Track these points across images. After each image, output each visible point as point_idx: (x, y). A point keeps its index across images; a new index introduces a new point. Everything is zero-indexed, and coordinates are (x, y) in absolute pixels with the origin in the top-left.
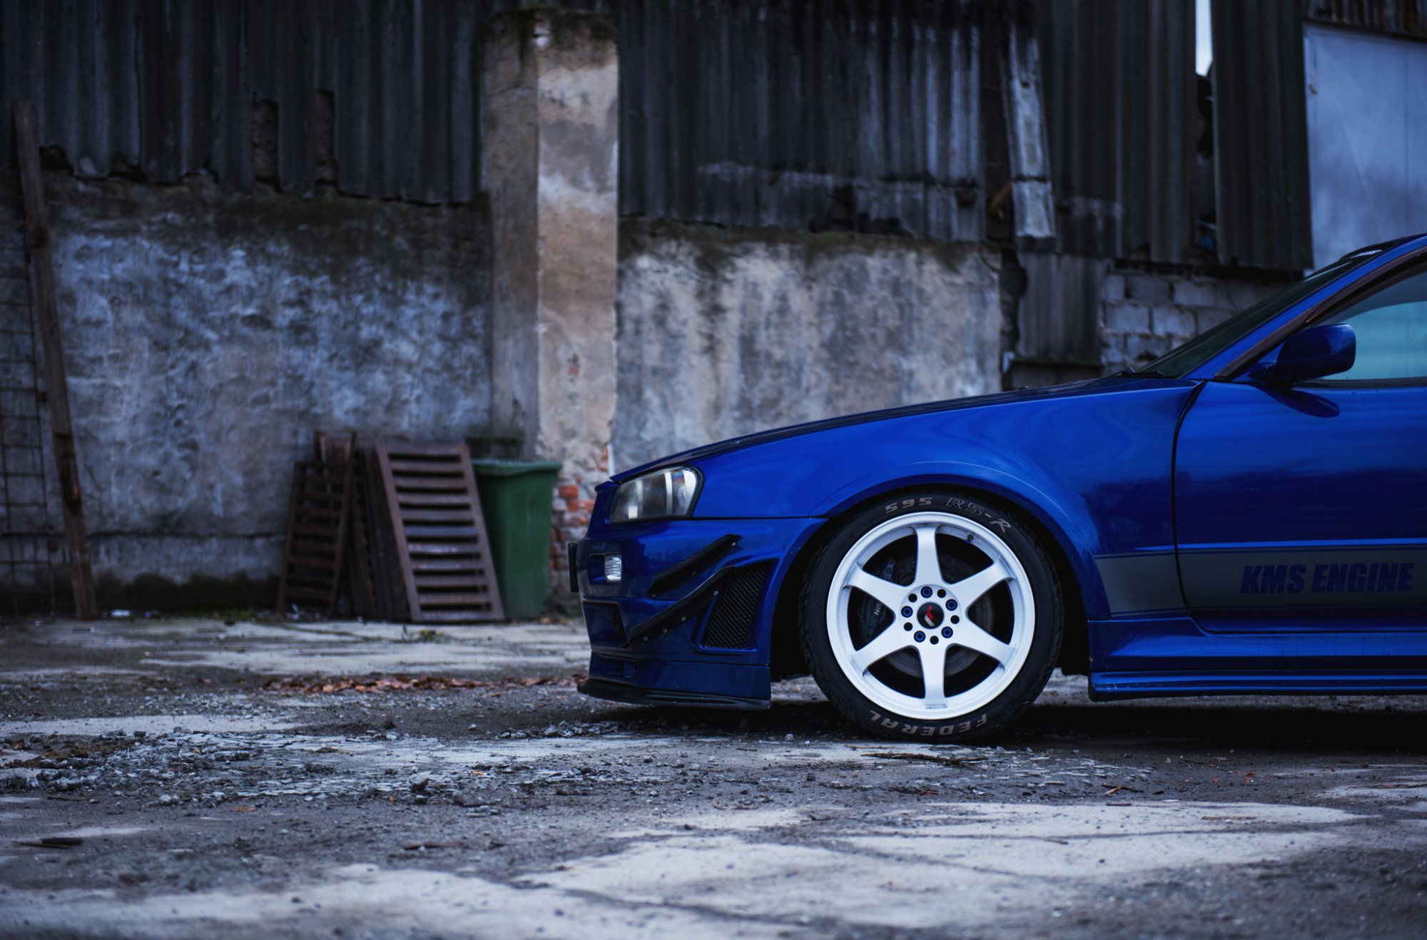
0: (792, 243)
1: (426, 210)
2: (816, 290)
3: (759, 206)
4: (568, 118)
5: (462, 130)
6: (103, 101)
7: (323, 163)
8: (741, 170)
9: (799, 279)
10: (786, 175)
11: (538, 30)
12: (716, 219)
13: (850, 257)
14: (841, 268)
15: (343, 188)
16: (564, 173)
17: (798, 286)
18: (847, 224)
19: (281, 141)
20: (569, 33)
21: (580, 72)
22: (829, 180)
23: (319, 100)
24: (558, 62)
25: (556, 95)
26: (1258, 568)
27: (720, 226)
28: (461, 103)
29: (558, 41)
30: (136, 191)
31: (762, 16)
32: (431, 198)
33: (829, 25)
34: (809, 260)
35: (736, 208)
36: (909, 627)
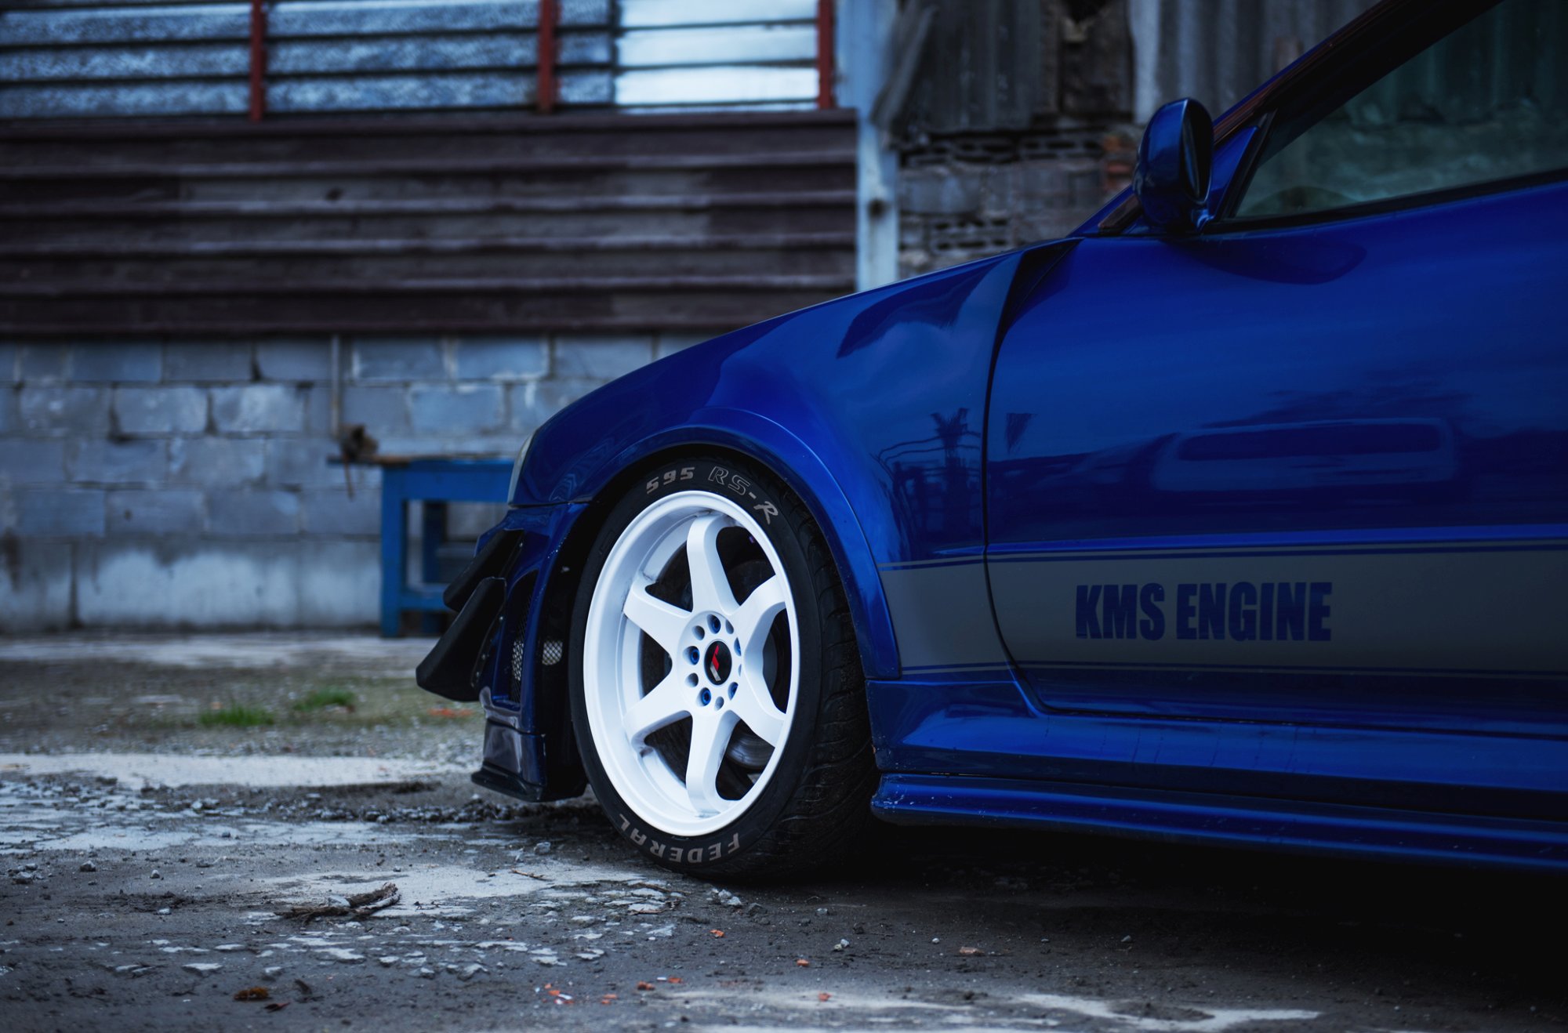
26: (1096, 589)
30: (1429, 135)
36: (694, 679)
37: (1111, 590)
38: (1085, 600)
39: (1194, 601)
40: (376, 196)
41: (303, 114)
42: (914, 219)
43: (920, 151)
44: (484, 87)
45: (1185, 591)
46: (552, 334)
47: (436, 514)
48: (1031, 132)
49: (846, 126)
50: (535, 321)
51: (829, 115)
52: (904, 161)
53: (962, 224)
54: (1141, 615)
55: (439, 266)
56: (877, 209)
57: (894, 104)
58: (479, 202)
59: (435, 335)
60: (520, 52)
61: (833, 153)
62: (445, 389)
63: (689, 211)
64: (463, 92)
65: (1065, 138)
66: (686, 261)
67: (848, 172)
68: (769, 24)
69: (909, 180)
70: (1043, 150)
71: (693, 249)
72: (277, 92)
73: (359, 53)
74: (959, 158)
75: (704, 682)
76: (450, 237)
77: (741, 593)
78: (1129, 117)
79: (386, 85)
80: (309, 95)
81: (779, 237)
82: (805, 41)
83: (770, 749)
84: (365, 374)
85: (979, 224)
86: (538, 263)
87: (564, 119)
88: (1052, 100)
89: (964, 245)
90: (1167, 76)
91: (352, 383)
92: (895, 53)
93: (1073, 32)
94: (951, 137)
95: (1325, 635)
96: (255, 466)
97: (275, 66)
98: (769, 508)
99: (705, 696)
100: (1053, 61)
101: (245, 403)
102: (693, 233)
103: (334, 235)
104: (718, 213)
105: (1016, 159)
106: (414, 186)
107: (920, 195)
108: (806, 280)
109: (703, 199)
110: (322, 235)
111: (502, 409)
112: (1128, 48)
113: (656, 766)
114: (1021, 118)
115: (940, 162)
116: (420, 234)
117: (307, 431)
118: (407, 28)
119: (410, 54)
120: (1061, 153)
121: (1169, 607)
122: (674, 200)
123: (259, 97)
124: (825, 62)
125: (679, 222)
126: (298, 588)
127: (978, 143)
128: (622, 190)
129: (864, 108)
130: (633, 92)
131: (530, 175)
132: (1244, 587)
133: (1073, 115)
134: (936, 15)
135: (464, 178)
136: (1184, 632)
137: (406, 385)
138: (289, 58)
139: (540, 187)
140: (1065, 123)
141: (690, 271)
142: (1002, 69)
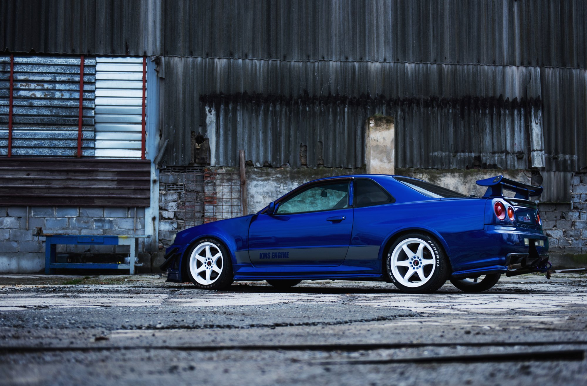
0: (459, 173)
1: (347, 170)
2: (467, 185)
3: (450, 163)
4: (379, 144)
5: (359, 148)
6: (262, 149)
7: (320, 160)
8: (444, 154)
9: (462, 183)
10: (459, 154)
11: (371, 122)
12: (436, 167)
13: (479, 176)
14: (476, 179)
15: (325, 166)
16: (378, 159)
17: (461, 184)
18: (479, 166)
19: (308, 155)
20: (379, 122)
21: (383, 132)
22: (473, 155)
23: (319, 144)
24: (376, 130)
25: (376, 139)
27: (437, 169)
28: (359, 142)
29: (376, 125)
30: (269, 170)
31: (451, 111)
32: (350, 166)
33: (472, 112)
34: (465, 177)
35: (442, 164)
37: (264, 253)
38: (261, 254)
39: (274, 254)
40: (38, 175)
41: (20, 156)
42: (163, 184)
43: (164, 169)
44: (64, 151)
46: (80, 207)
47: (53, 247)
48: (188, 166)
49: (148, 163)
50: (76, 204)
51: (144, 161)
52: (160, 172)
53: (173, 185)
54: (267, 256)
55: (54, 191)
56: (155, 181)
57: (159, 159)
58: (63, 177)
59: (52, 207)
60: (73, 144)
61: (145, 169)
62: (54, 219)
63: (113, 181)
64: (59, 152)
65: (195, 167)
66: (111, 192)
67: (149, 173)
68: (130, 140)
69: (162, 175)
70: (191, 170)
71: (113, 189)
72: (14, 151)
73: (35, 142)
74: (172, 171)
75: (207, 266)
76: (56, 185)
77: (213, 255)
78: (209, 164)
79: (41, 150)
80: (22, 152)
81: (133, 187)
82: (139, 145)
83: (219, 274)
84: (34, 215)
85: (177, 185)
86: (77, 191)
87: (83, 159)
88: (193, 160)
89: (173, 190)
90: (217, 156)
91: (31, 217)
92: (159, 148)
93: (198, 146)
94: (171, 167)
95: (288, 257)
96: (7, 236)
97: (13, 145)
98: (219, 245)
99: (207, 268)
100: (193, 152)
101: (5, 221)
102: (113, 185)
103: (28, 184)
104: (119, 182)
105: (185, 172)
106: (47, 173)
107: (164, 179)
108: (139, 196)
109: (116, 178)
110: (25, 184)
111: (68, 224)
112: (209, 150)
113: (200, 277)
114: (186, 163)
115: (169, 172)
116: (49, 184)
117: (20, 228)
118: (47, 137)
119: (47, 143)
120: (195, 171)
121: (271, 255)
122: (109, 178)
123: (10, 151)
124: (143, 149)
125: (110, 183)
126: (18, 264)
127: (177, 168)
128: (97, 176)
129: (152, 160)
130: (99, 154)
131: (75, 172)
132: (279, 253)
133: (197, 163)
134: (168, 141)
135: (60, 172)
136: (272, 257)
137: (44, 218)
138: (17, 143)
139: (78, 174)
140: (195, 165)
141: (112, 194)
142: (182, 153)
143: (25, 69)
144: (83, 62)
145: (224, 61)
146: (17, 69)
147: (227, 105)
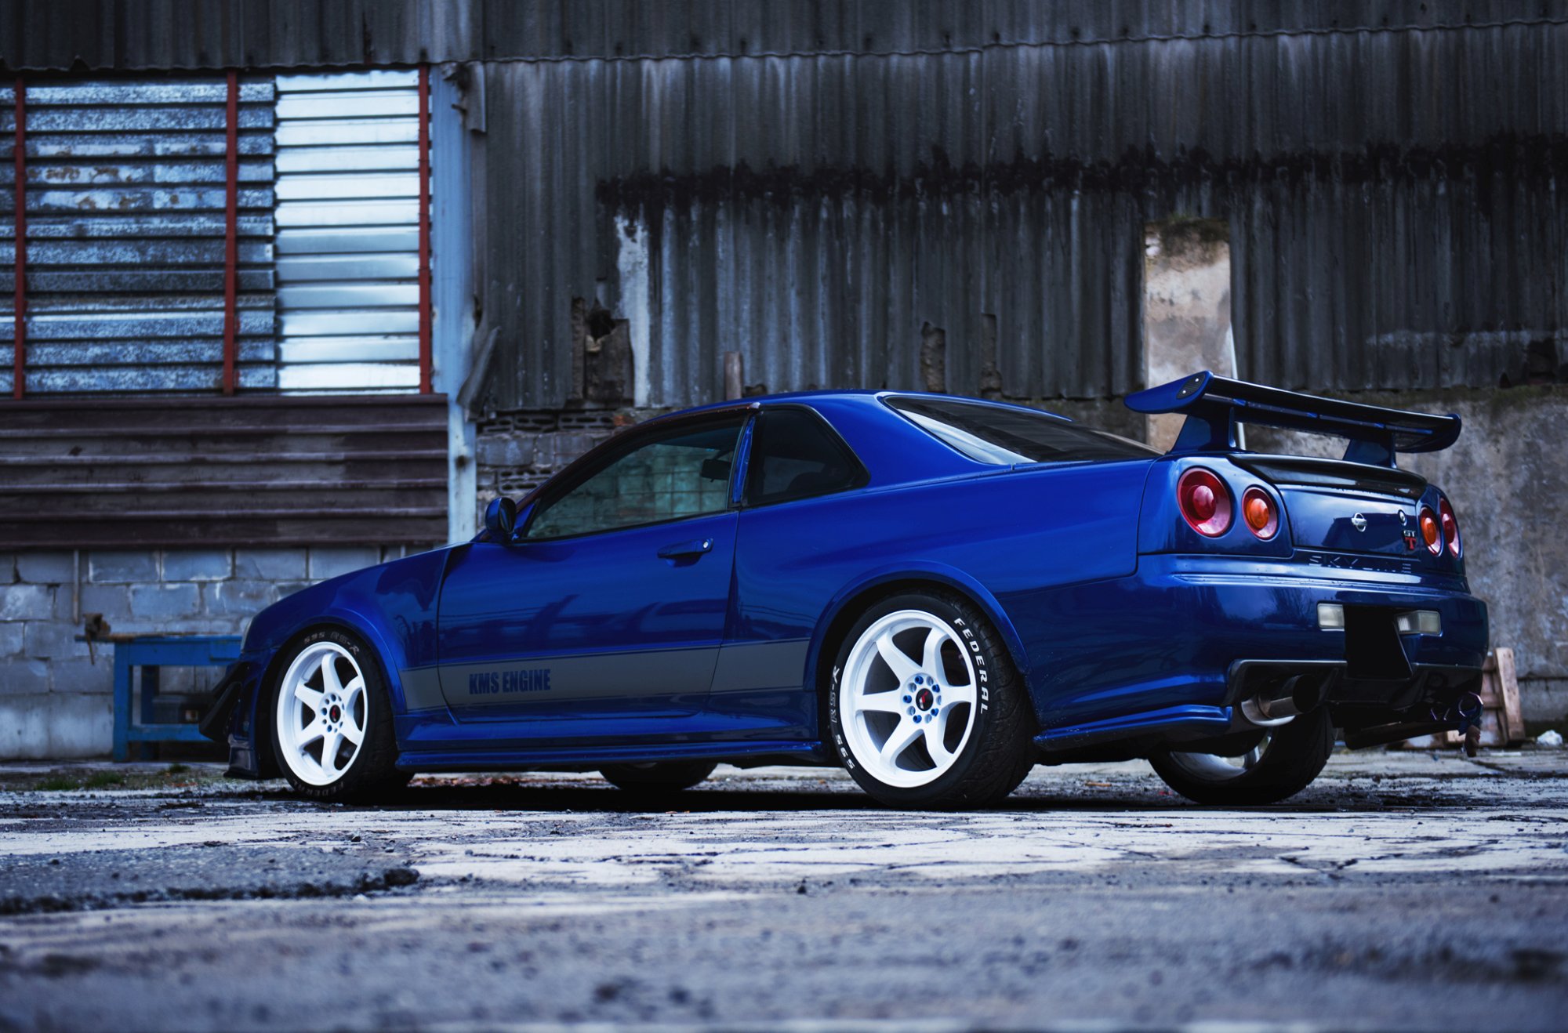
0: (1474, 400)
1: (1081, 405)
2: (1504, 443)
3: (1439, 368)
4: (1177, 314)
5: (1120, 332)
6: (796, 346)
7: (990, 374)
8: (1418, 337)
9: (1484, 435)
10: (1473, 336)
11: (1148, 241)
12: (1389, 385)
13: (1546, 408)
14: (1535, 419)
15: (1007, 393)
16: (1174, 363)
17: (1483, 441)
18: (1549, 376)
19: (947, 360)
20: (1177, 240)
21: (1190, 273)
22: (1526, 336)
23: (986, 322)
24: (1166, 266)
25: (1166, 296)
26: (476, 676)
27: (1395, 391)
28: (1119, 311)
29: (1168, 250)
31: (1442, 190)
32: (1090, 393)
33: (1522, 188)
34: (1495, 413)
35: (1413, 374)
36: (325, 722)
37: (481, 675)
38: (472, 680)
39: (508, 678)
40: (105, 452)
41: (52, 394)
42: (487, 469)
43: (491, 423)
44: (184, 376)
45: (505, 674)
46: (234, 548)
47: (151, 674)
48: (565, 411)
49: (440, 405)
50: (221, 540)
51: (427, 397)
52: (479, 430)
53: (520, 473)
54: (491, 684)
55: (153, 501)
56: (462, 462)
57: (473, 391)
58: (181, 457)
59: (149, 549)
60: (209, 352)
61: (432, 424)
62: (157, 587)
63: (331, 463)
64: (169, 380)
65: (587, 414)
66: (329, 498)
67: (442, 437)
68: (387, 335)
69: (484, 442)
70: (573, 423)
71: (334, 489)
72: (34, 378)
73: (94, 351)
74: (517, 428)
75: (329, 722)
76: (159, 481)
77: (344, 684)
78: (631, 402)
79: (113, 374)
80: (58, 381)
81: (394, 481)
82: (411, 347)
83: (355, 746)
84: (96, 578)
85: (532, 473)
86: (224, 499)
87: (242, 399)
88: (580, 389)
89: (521, 487)
90: (655, 376)
91: (88, 583)
92: (473, 356)
93: (593, 346)
94: (512, 414)
95: (548, 688)
96: (16, 643)
97: (32, 361)
98: (355, 649)
99: (330, 728)
100: (580, 364)
101: (9, 598)
102: (334, 478)
103: (76, 479)
104: (351, 465)
105: (556, 429)
106: (133, 444)
107: (491, 453)
108: (413, 510)
109: (341, 455)
110: (67, 480)
111: (198, 602)
112: (629, 356)
113: (309, 760)
114: (559, 401)
115: (505, 430)
116: (139, 479)
117: (55, 618)
118: (130, 334)
119: (131, 353)
120: (587, 425)
121: (500, 681)
122: (321, 455)
123: (20, 381)
124: (425, 361)
125: (324, 471)
126: (48, 730)
127: (530, 418)
128: (283, 449)
129: (453, 395)
130: (292, 380)
131: (218, 438)
132: (524, 672)
133: (595, 400)
134: (499, 332)
135: (170, 440)
136: (505, 690)
137: (128, 585)
138: (43, 355)
139: (225, 446)
140: (588, 405)
141: (332, 505)
142: (545, 369)
143: (61, 122)
144: (234, 91)
145: (673, 66)
146: (37, 123)
147: (682, 209)
